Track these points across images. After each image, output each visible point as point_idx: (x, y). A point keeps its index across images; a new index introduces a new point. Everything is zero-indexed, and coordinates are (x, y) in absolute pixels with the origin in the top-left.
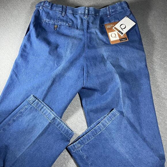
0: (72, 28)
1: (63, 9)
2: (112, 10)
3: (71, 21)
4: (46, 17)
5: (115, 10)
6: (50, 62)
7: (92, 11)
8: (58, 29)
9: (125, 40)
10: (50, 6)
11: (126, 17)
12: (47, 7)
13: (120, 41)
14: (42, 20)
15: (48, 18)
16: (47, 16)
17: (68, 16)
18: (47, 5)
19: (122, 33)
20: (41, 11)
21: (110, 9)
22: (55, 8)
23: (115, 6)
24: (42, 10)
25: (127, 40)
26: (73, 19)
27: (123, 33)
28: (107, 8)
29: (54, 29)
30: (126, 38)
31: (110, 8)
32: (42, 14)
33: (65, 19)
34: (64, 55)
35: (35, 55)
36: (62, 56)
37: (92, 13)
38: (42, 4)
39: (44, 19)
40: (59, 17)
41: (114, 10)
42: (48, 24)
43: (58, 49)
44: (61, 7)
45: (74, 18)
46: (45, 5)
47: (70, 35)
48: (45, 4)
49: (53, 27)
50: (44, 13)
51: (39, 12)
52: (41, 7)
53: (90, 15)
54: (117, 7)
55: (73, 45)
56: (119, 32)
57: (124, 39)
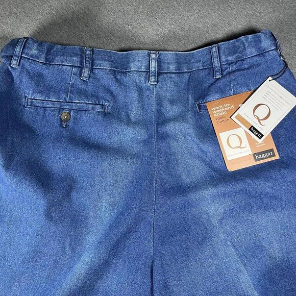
0: (111, 123)
1: (82, 58)
2: (230, 58)
3: (108, 97)
4: (34, 89)
5: (236, 58)
6: (52, 243)
7: (169, 64)
8: (70, 124)
9: (269, 157)
10: (44, 55)
11: (270, 78)
12: (33, 59)
13: (256, 160)
14: (20, 99)
15: (41, 92)
16: (38, 85)
17: (98, 80)
18: (34, 51)
19: (260, 136)
20: (15, 74)
21: (222, 54)
22: (58, 58)
23: (237, 44)
24: (19, 69)
25: (274, 155)
26: (115, 88)
27: (262, 136)
28: (214, 50)
29: (61, 125)
30: (272, 150)
31: (221, 51)
32: (21, 81)
33: (90, 88)
34: (91, 214)
35: (7, 219)
36: (87, 218)
37: (168, 68)
38: (18, 50)
39: (29, 94)
40: (72, 86)
41: (234, 57)
42: (41, 111)
43: (74, 194)
44: (76, 55)
45: (117, 85)
46: (27, 54)
47: (108, 142)
48: (26, 51)
49: (55, 120)
50: (25, 79)
51: (12, 77)
52: (14, 62)
53: (165, 75)
54: (245, 49)
55: (116, 181)
56: (250, 129)
57: (266, 155)
